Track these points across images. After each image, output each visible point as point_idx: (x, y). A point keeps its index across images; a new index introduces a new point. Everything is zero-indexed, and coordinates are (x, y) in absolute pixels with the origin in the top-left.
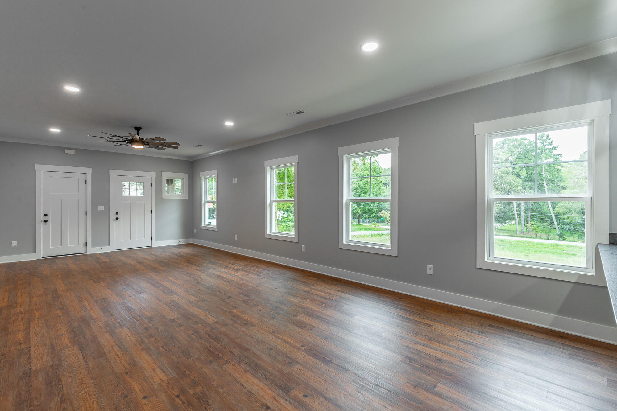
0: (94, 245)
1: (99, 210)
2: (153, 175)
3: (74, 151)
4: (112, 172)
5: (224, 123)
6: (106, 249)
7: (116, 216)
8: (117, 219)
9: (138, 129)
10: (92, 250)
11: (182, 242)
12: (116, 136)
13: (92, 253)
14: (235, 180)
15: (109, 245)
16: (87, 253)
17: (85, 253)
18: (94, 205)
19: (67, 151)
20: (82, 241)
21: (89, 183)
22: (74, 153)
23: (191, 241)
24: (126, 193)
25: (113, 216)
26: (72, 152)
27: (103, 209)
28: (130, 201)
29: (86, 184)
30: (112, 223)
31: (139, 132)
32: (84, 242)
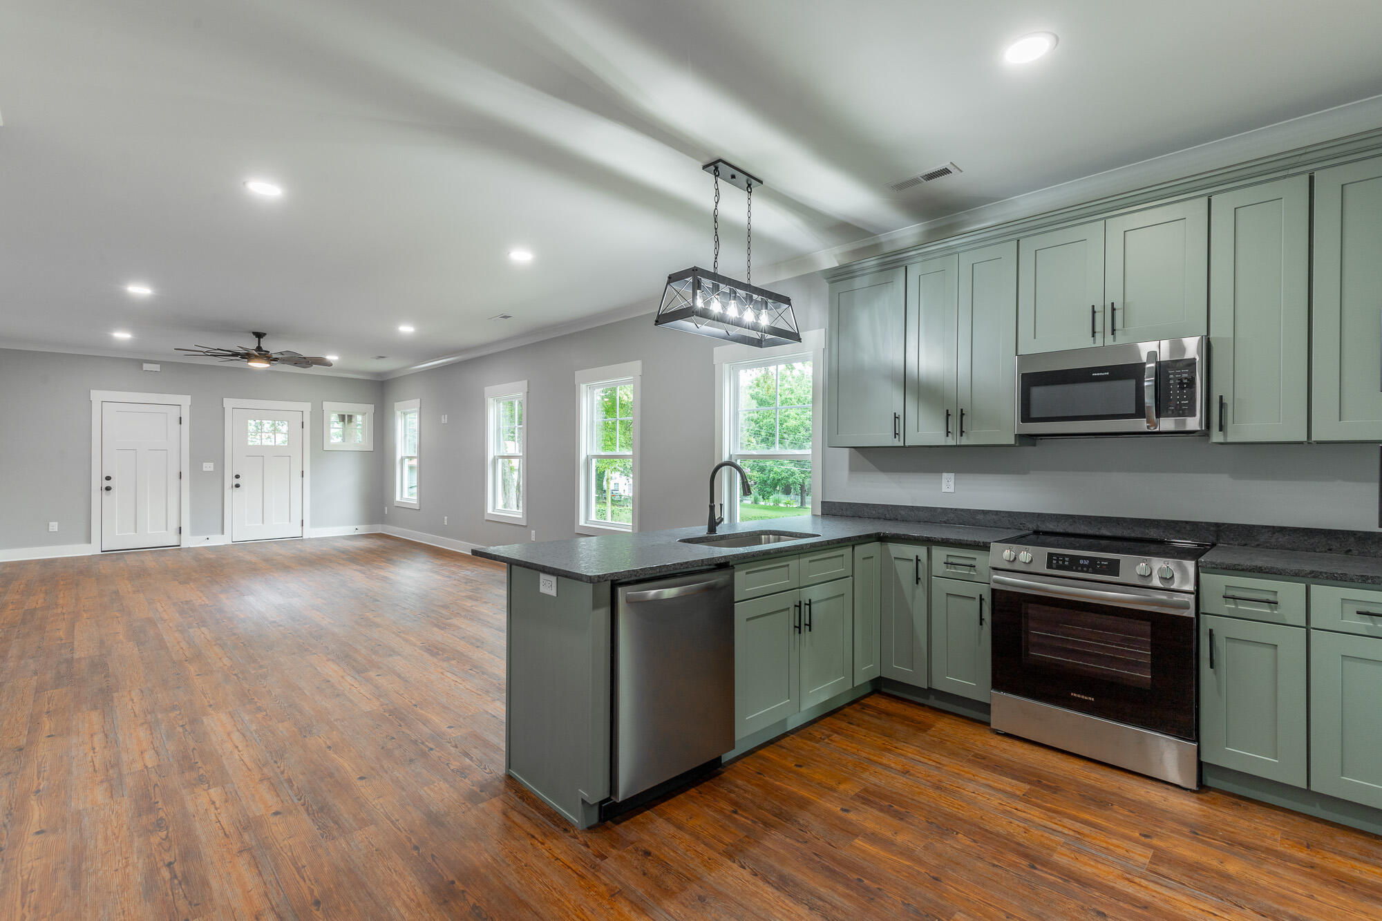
0: (195, 531)
1: (204, 469)
2: (307, 407)
3: (158, 366)
4: (229, 403)
6: (217, 540)
7: (236, 481)
8: (237, 486)
9: (259, 335)
10: (191, 541)
11: (363, 529)
12: (218, 349)
13: (191, 546)
14: (444, 419)
15: (223, 533)
16: (182, 546)
17: (179, 546)
18: (196, 462)
19: (146, 367)
20: (174, 526)
21: (186, 420)
22: (159, 370)
23: (379, 529)
24: (253, 441)
25: (229, 479)
26: (156, 368)
27: (212, 469)
28: (261, 454)
29: (180, 423)
30: (228, 492)
31: (261, 339)
32: (176, 526)
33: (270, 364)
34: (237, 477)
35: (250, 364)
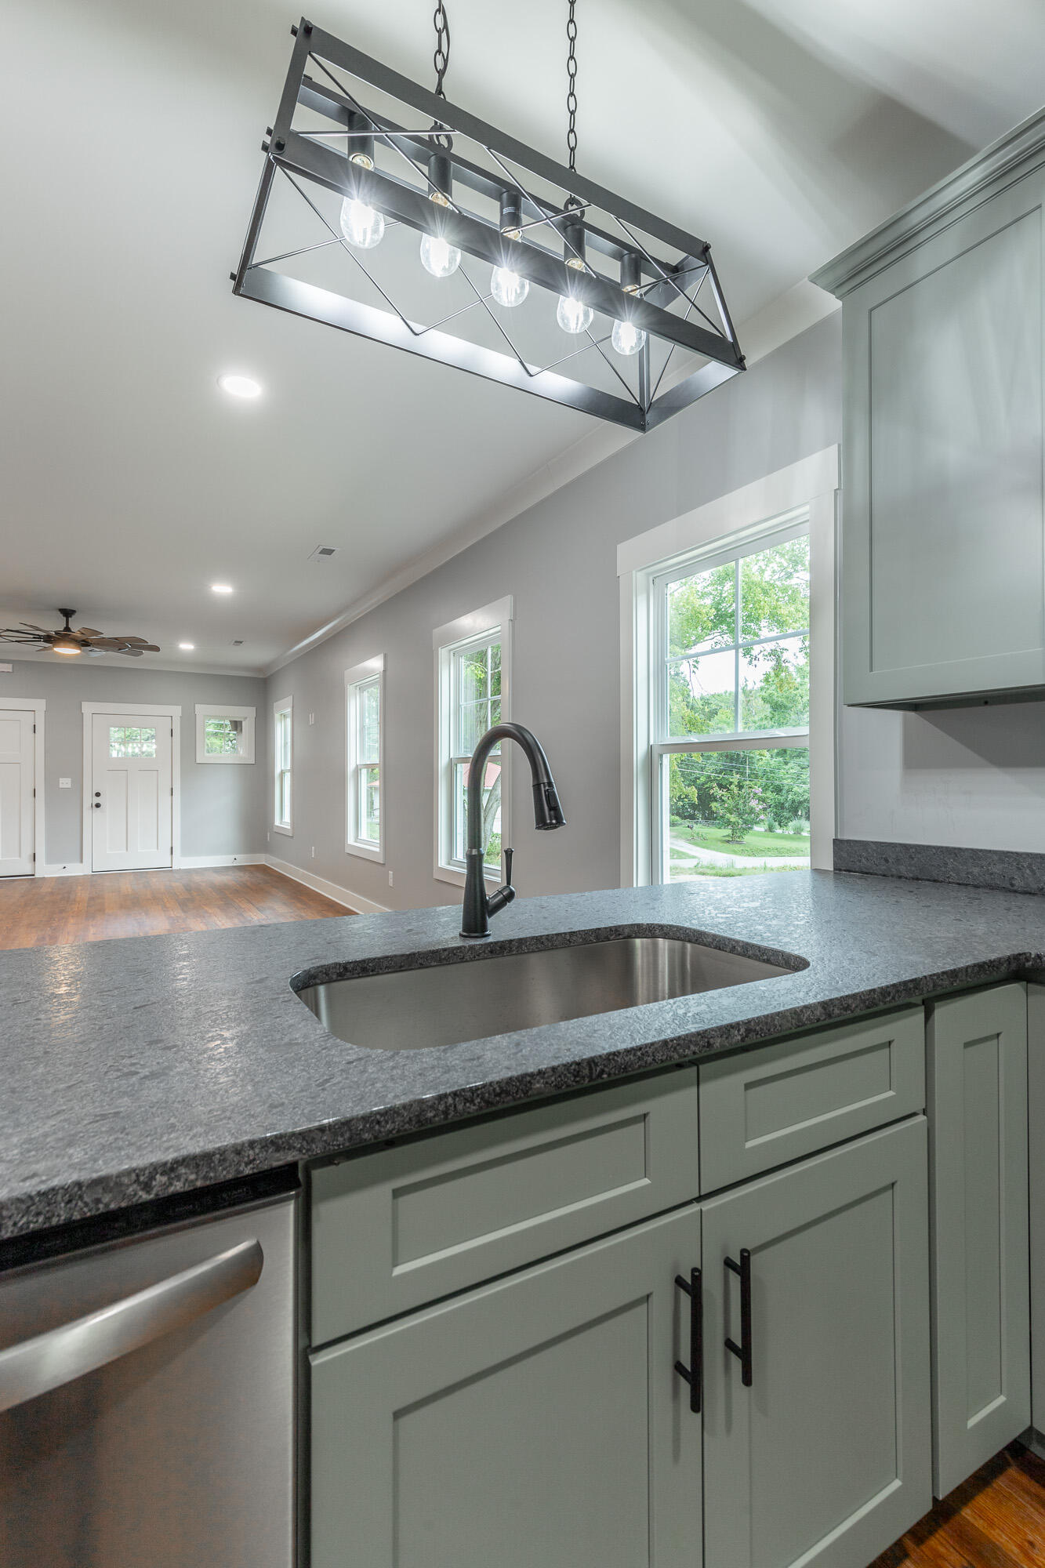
0: (51, 859)
1: (61, 786)
2: (176, 711)
3: (11, 666)
4: (88, 708)
5: (210, 587)
6: (76, 870)
7: (97, 800)
8: (98, 806)
9: (67, 613)
10: (46, 870)
11: (243, 860)
12: (8, 630)
13: (46, 876)
14: (313, 720)
15: (82, 862)
16: (37, 876)
17: (33, 875)
18: (52, 777)
20: (27, 852)
21: (40, 729)
22: (11, 671)
23: (262, 859)
24: (117, 752)
25: (88, 799)
26: (8, 668)
27: (69, 786)
28: (123, 769)
29: (35, 732)
30: (87, 814)
31: (70, 619)
32: (30, 853)
33: (80, 649)
34: (98, 795)
35: (56, 649)
